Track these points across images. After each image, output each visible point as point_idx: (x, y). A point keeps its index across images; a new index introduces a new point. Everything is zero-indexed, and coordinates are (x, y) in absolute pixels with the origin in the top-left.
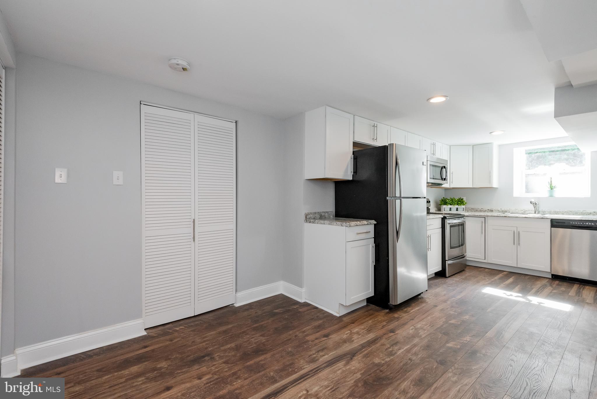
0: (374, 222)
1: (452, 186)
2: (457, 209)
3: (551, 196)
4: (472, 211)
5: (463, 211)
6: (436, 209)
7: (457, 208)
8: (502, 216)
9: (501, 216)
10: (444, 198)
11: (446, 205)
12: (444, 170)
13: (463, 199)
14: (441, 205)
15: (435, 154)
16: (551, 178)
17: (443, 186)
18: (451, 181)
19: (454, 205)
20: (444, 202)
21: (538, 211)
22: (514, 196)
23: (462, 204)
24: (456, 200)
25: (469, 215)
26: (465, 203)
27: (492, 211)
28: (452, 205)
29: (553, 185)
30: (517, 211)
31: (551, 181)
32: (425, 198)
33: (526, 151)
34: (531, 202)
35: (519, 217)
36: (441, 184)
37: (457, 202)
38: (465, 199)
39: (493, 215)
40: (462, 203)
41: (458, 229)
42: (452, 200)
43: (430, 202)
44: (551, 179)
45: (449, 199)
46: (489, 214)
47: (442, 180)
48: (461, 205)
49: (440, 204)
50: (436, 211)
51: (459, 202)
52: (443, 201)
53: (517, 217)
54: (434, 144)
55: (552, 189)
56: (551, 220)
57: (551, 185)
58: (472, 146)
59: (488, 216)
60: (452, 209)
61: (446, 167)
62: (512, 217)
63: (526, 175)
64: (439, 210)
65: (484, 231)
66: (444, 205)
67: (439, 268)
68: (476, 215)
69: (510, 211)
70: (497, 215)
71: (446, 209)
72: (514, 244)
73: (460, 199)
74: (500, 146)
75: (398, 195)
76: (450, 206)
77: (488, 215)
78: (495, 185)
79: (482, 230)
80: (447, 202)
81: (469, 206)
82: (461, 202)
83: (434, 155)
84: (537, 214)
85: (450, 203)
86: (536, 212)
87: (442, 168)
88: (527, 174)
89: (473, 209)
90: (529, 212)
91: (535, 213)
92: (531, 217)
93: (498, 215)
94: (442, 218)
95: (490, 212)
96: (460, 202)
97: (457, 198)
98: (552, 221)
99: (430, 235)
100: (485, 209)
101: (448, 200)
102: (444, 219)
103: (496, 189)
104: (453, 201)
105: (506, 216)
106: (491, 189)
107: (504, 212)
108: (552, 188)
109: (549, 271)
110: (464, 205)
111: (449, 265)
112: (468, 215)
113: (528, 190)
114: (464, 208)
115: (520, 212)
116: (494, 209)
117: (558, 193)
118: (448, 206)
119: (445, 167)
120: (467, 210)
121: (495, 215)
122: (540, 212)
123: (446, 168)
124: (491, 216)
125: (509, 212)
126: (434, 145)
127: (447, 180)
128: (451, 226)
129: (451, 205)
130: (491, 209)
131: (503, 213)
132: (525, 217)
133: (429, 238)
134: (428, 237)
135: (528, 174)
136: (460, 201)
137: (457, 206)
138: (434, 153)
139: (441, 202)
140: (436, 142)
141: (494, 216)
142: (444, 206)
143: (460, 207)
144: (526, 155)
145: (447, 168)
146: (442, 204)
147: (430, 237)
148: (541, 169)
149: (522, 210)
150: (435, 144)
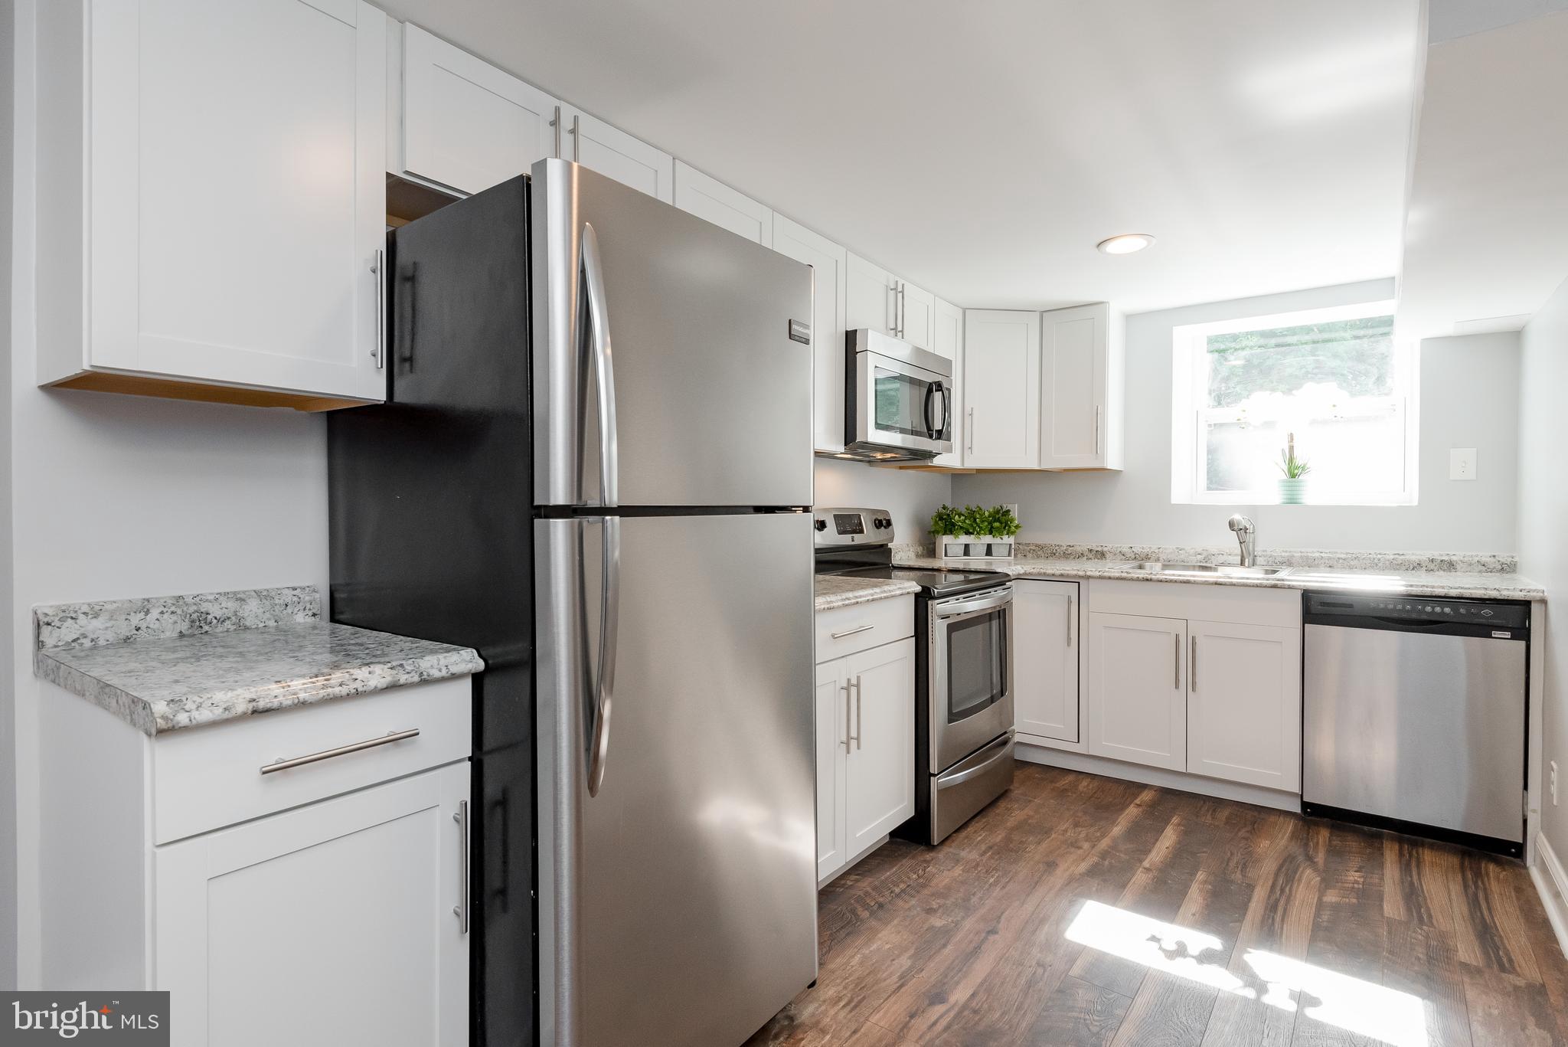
0: (468, 660)
1: (973, 463)
2: (989, 551)
3: (1292, 501)
4: (1038, 557)
5: (1009, 555)
6: (920, 549)
7: (989, 547)
8: (1138, 579)
9: (1132, 579)
10: (944, 508)
11: (951, 533)
12: (937, 396)
13: (1009, 511)
14: (936, 532)
15: (902, 331)
16: (1291, 437)
17: (937, 461)
18: (967, 444)
19: (978, 533)
20: (946, 523)
21: (1251, 556)
22: (1173, 502)
23: (1005, 532)
24: (987, 514)
25: (1025, 574)
26: (1017, 527)
27: (1101, 555)
28: (972, 533)
29: (1299, 461)
30: (1182, 557)
31: (1291, 448)
32: (806, 509)
33: (1211, 340)
34: (1231, 525)
35: (1195, 583)
36: (930, 455)
37: (990, 523)
38: (1015, 513)
39: (1106, 574)
40: (1005, 528)
41: (988, 626)
42: (972, 515)
43: (889, 523)
44: (1292, 440)
45: (964, 511)
46: (1092, 568)
47: (931, 437)
48: (1001, 534)
49: (933, 532)
50: (918, 556)
51: (997, 524)
52: (941, 519)
53: (1188, 582)
54: (898, 291)
55: (1293, 476)
56: (1303, 595)
57: (1291, 459)
58: (1037, 315)
59: (1089, 577)
60: (972, 550)
61: (945, 385)
62: (1171, 581)
63: (1210, 426)
64: (931, 552)
65: (1075, 635)
66: (945, 533)
67: (902, 810)
68: (1048, 575)
69: (1163, 557)
70: (1117, 575)
71: (952, 549)
72: (1177, 687)
73: (998, 512)
74: (1129, 318)
75: (559, 493)
76: (964, 539)
77: (1089, 573)
78: (1113, 461)
79: (1069, 628)
80: (953, 525)
81: (1030, 537)
82: (1001, 523)
83: (900, 334)
84: (1249, 567)
85: (965, 525)
86: (1247, 560)
87: (930, 391)
88: (1212, 423)
89: (1041, 547)
90: (1221, 559)
91: (1242, 563)
92: (1234, 581)
93: (1124, 575)
94: (917, 595)
95: (1096, 557)
96: (999, 522)
97: (988, 509)
98: (1307, 596)
99: (858, 678)
100: (1079, 549)
101: (960, 515)
102: (923, 600)
103: (1115, 474)
104: (975, 520)
105: (1149, 577)
106: (1100, 474)
107: (1141, 560)
108: (1296, 471)
109: (1297, 790)
110: (1013, 533)
111: (944, 791)
112: (1022, 572)
113: (1216, 480)
114: (1010, 545)
115: (1194, 560)
116: (1109, 546)
117: (1315, 492)
118: (956, 536)
119: (939, 386)
120: (1019, 551)
121: (1112, 575)
122: (1259, 560)
123: (946, 393)
124: (1101, 577)
125: (1158, 560)
126: (900, 295)
127: (949, 439)
128: (952, 629)
129: (968, 533)
130: (1100, 549)
131: (1136, 563)
132: (1216, 584)
133: (854, 690)
134: (847, 689)
135: (1215, 425)
136: (998, 520)
137: (987, 539)
138: (900, 328)
139: (936, 522)
140: (905, 283)
141: (1110, 578)
142: (946, 539)
143: (997, 540)
144: (1210, 356)
145: (949, 390)
146: (938, 532)
147: (858, 686)
148: (1260, 404)
149: (1200, 551)
150: (902, 292)
